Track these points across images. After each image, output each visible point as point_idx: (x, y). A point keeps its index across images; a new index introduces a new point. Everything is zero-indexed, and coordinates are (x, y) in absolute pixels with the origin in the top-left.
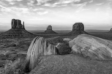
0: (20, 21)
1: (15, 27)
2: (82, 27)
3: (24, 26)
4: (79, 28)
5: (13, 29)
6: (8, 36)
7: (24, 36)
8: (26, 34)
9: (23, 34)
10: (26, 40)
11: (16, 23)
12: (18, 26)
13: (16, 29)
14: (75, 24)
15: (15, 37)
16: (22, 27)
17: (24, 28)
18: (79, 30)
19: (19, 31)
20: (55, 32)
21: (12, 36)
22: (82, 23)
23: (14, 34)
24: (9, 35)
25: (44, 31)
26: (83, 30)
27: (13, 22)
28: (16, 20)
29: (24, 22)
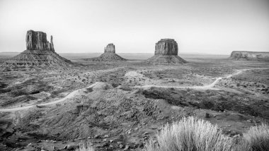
0: (44, 35)
1: (34, 47)
2: (174, 48)
3: (52, 45)
4: (167, 49)
5: (29, 52)
6: (19, 66)
7: (51, 65)
8: (56, 60)
9: (49, 62)
11: (38, 41)
12: (39, 46)
13: (35, 52)
14: (159, 42)
15: (31, 67)
16: (49, 47)
17: (52, 50)
18: (168, 54)
19: (41, 56)
21: (27, 66)
22: (173, 40)
23: (30, 62)
24: (21, 64)
26: (176, 54)
27: (30, 37)
28: (37, 33)
29: (52, 37)
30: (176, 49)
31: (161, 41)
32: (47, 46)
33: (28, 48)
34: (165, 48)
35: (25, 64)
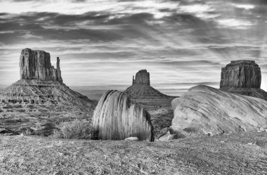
0: (46, 56)
1: (32, 74)
2: (254, 76)
3: (58, 71)
4: (243, 78)
5: (24, 82)
6: (11, 104)
7: (60, 104)
8: (66, 96)
9: (56, 99)
10: (67, 116)
12: (40, 73)
13: (34, 82)
14: (228, 66)
15: (31, 107)
16: (54, 75)
17: (59, 80)
18: (245, 86)
19: (43, 89)
20: (159, 93)
21: (23, 104)
22: (253, 62)
23: (27, 98)
24: (14, 102)
25: (125, 89)
26: (257, 86)
27: (26, 59)
28: (36, 52)
29: (58, 58)
30: (259, 78)
31: (232, 65)
32: (51, 73)
33: (23, 77)
34: (239, 75)
35: (21, 102)
